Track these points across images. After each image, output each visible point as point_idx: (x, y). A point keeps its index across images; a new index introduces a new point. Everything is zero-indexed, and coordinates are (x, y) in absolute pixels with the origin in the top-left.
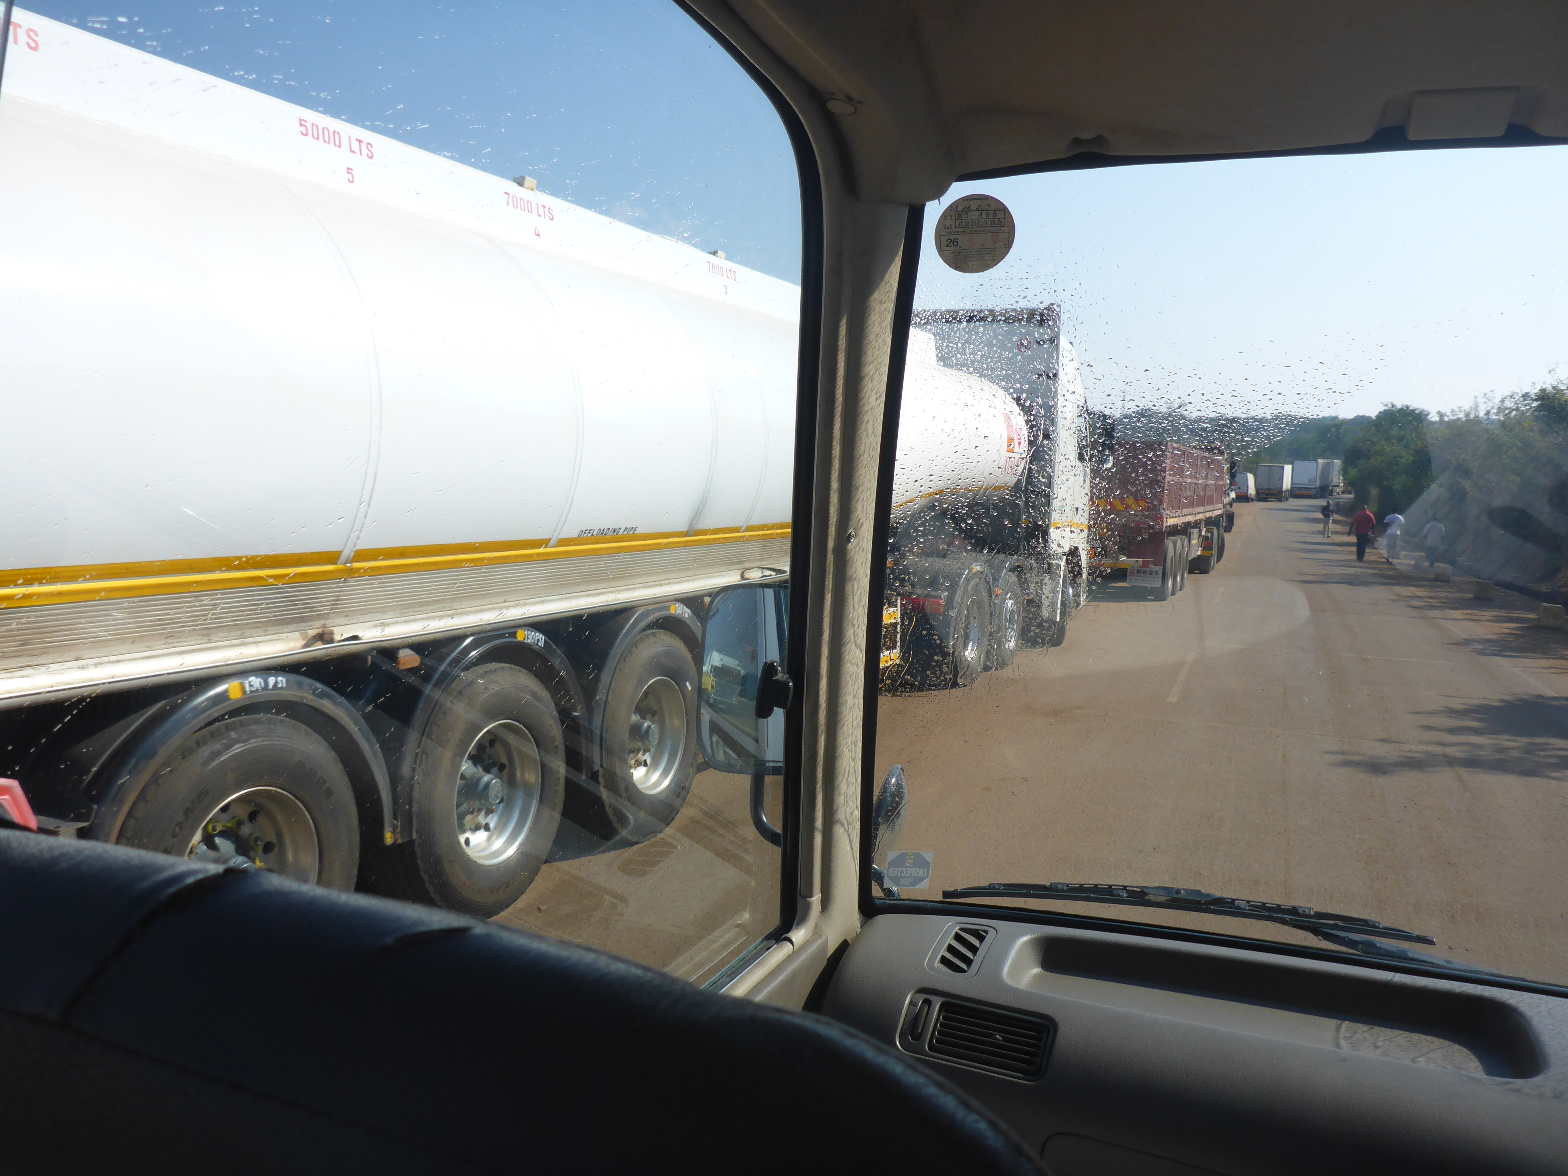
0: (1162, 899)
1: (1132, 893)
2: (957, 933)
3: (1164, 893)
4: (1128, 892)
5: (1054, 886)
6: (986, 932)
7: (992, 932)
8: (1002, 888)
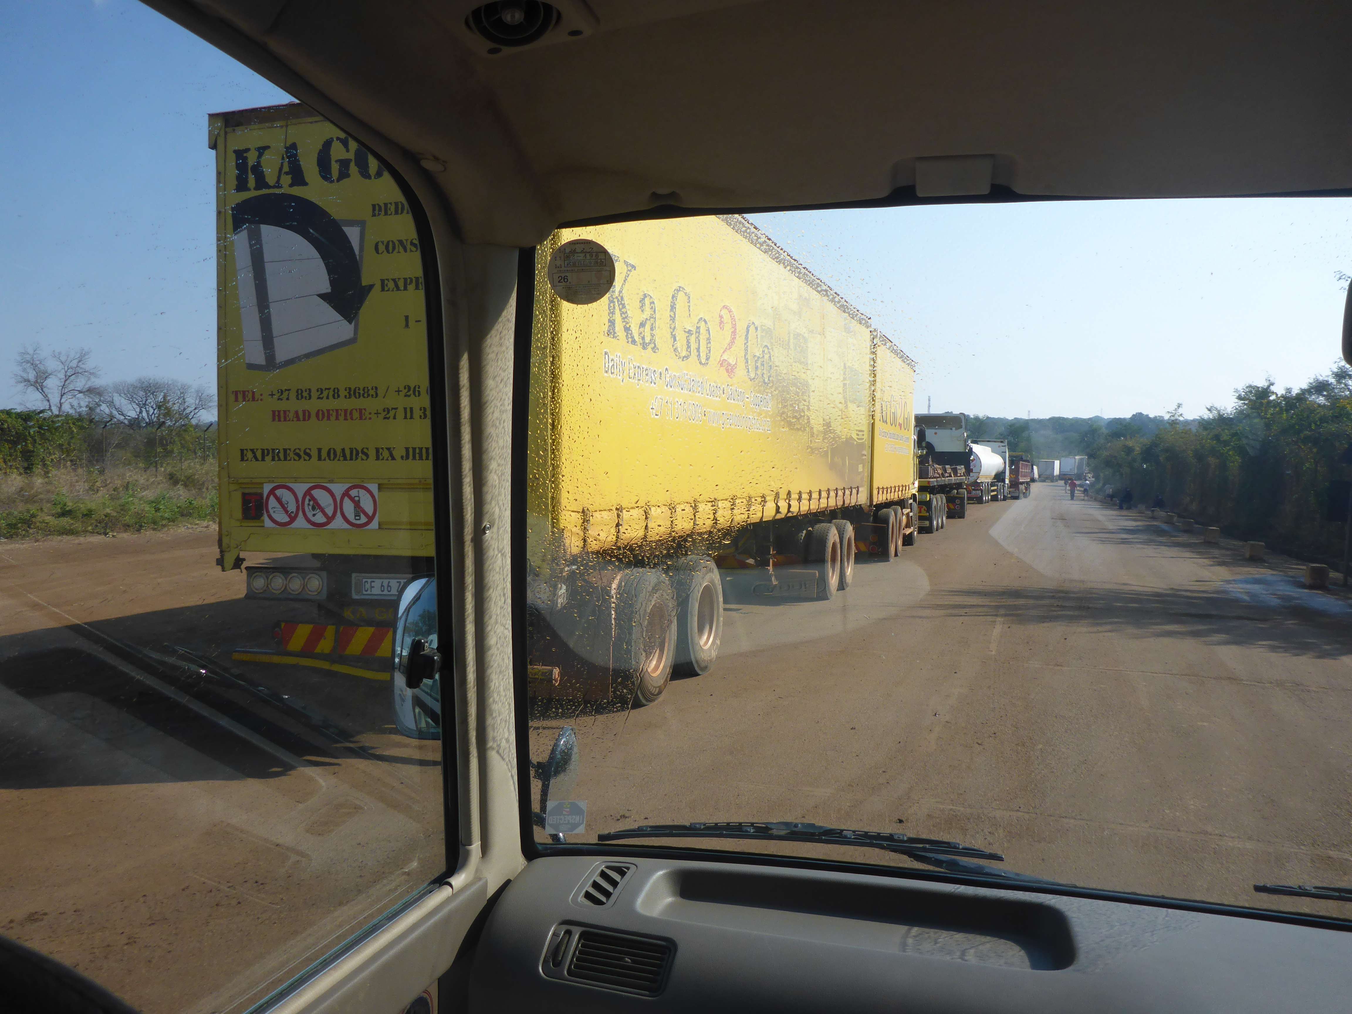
0: (783, 833)
1: (758, 829)
2: (602, 871)
3: (784, 827)
4: (755, 828)
5: (693, 826)
6: (628, 868)
7: (633, 868)
8: (649, 829)
